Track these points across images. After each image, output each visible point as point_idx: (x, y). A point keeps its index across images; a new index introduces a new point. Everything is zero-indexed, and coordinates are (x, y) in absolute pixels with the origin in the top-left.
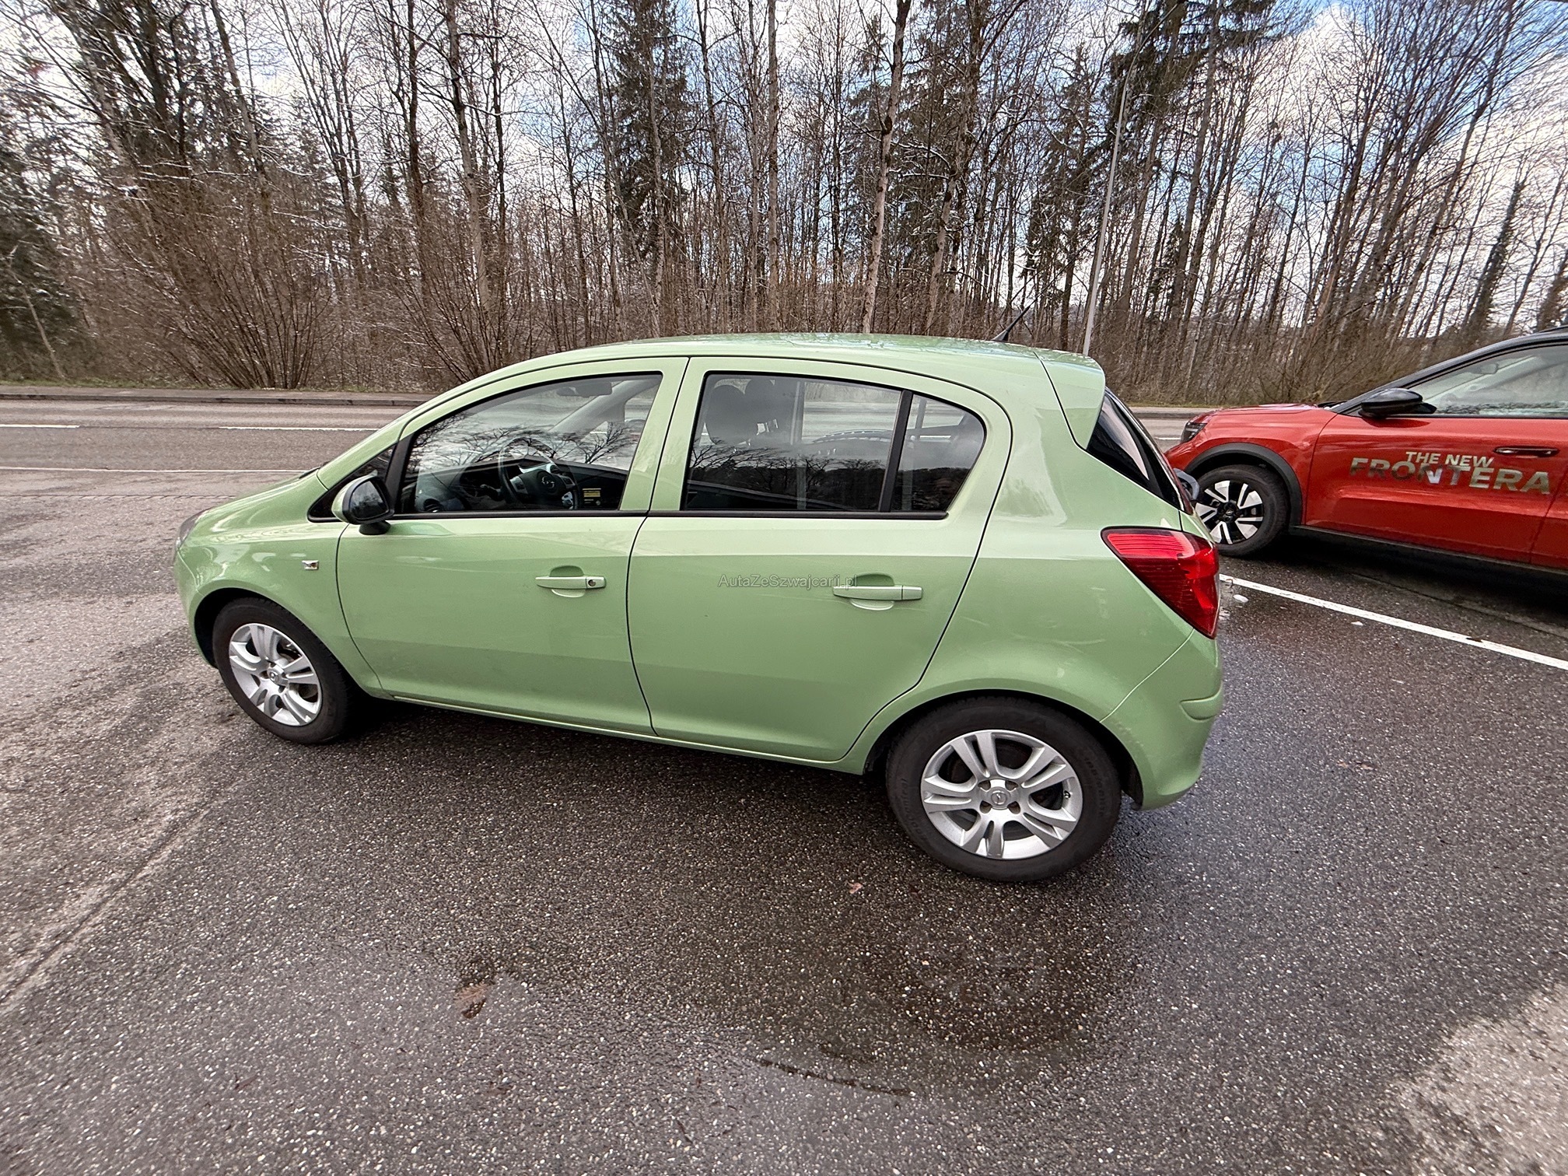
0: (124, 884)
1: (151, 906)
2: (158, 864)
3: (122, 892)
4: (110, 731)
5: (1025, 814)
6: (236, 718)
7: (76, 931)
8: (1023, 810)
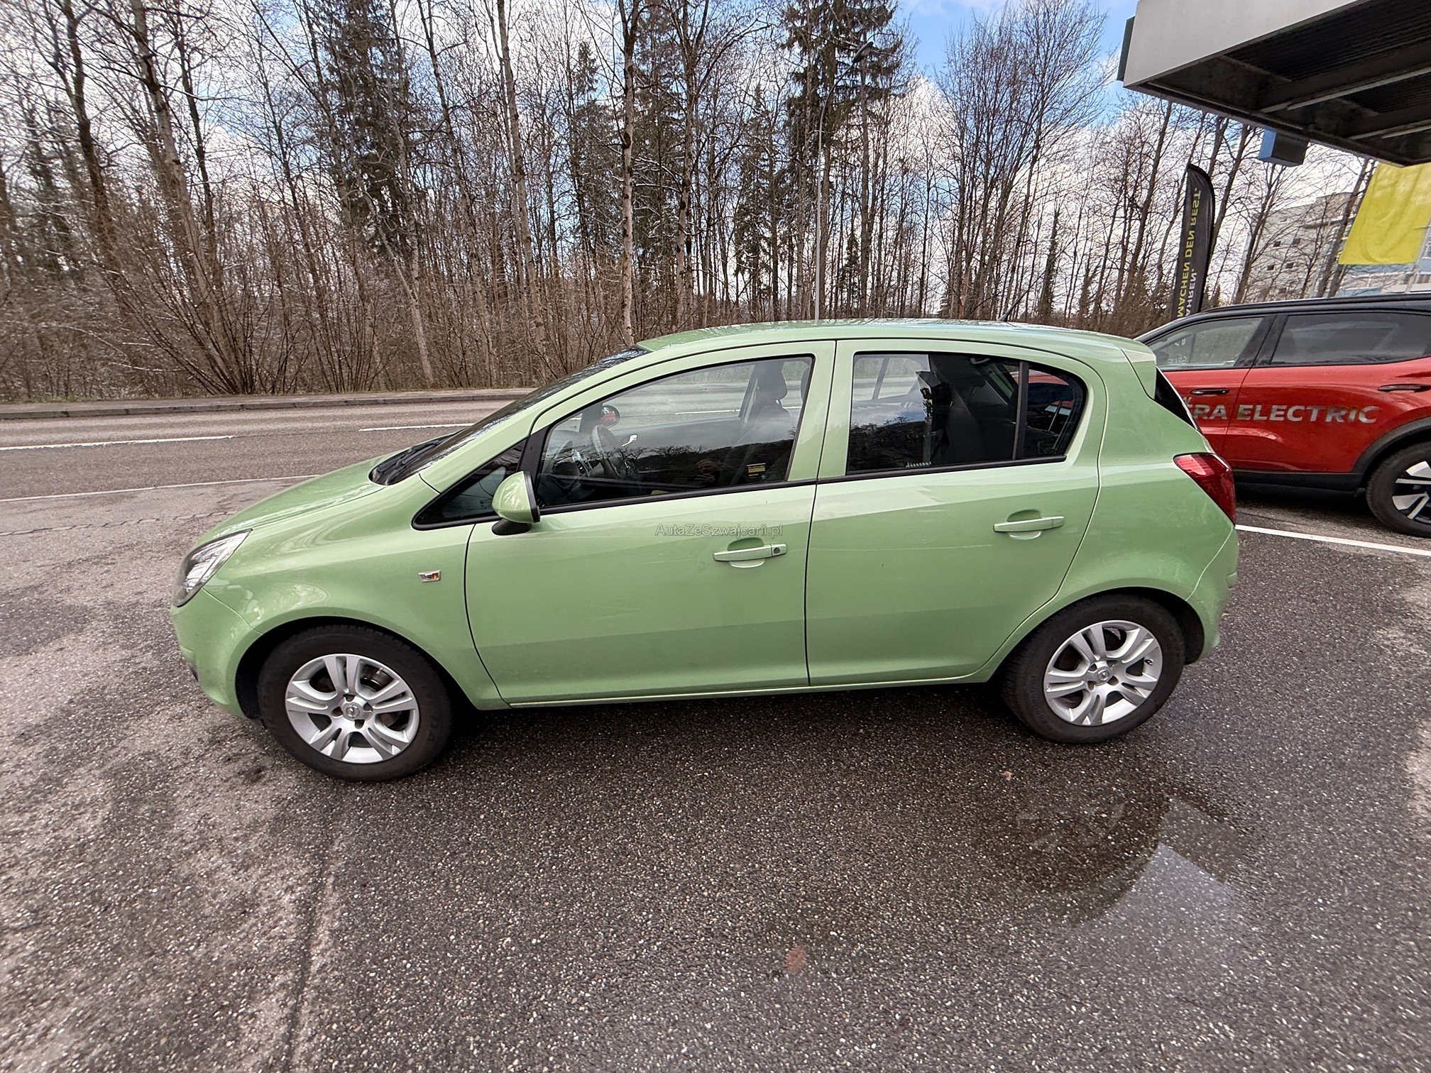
0: (303, 983)
1: (364, 997)
2: (326, 950)
3: (309, 994)
4: (104, 826)
5: (1123, 684)
6: (268, 774)
7: (290, 1053)
8: (1121, 681)
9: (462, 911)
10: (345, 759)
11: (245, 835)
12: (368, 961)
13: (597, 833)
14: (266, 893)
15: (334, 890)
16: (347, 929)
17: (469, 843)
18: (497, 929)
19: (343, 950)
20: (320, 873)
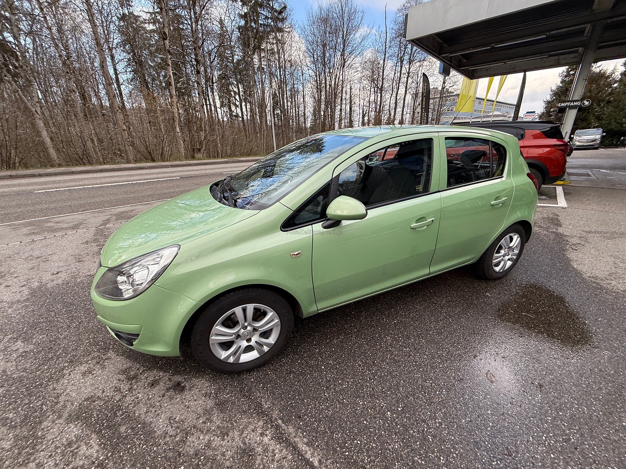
2: (313, 453)
6: (186, 384)
8: (511, 254)
9: (357, 410)
10: (240, 362)
11: (207, 419)
12: (338, 449)
13: (379, 358)
14: (252, 442)
15: (286, 425)
16: (313, 440)
17: (330, 380)
18: (379, 411)
19: (321, 450)
20: (271, 421)
